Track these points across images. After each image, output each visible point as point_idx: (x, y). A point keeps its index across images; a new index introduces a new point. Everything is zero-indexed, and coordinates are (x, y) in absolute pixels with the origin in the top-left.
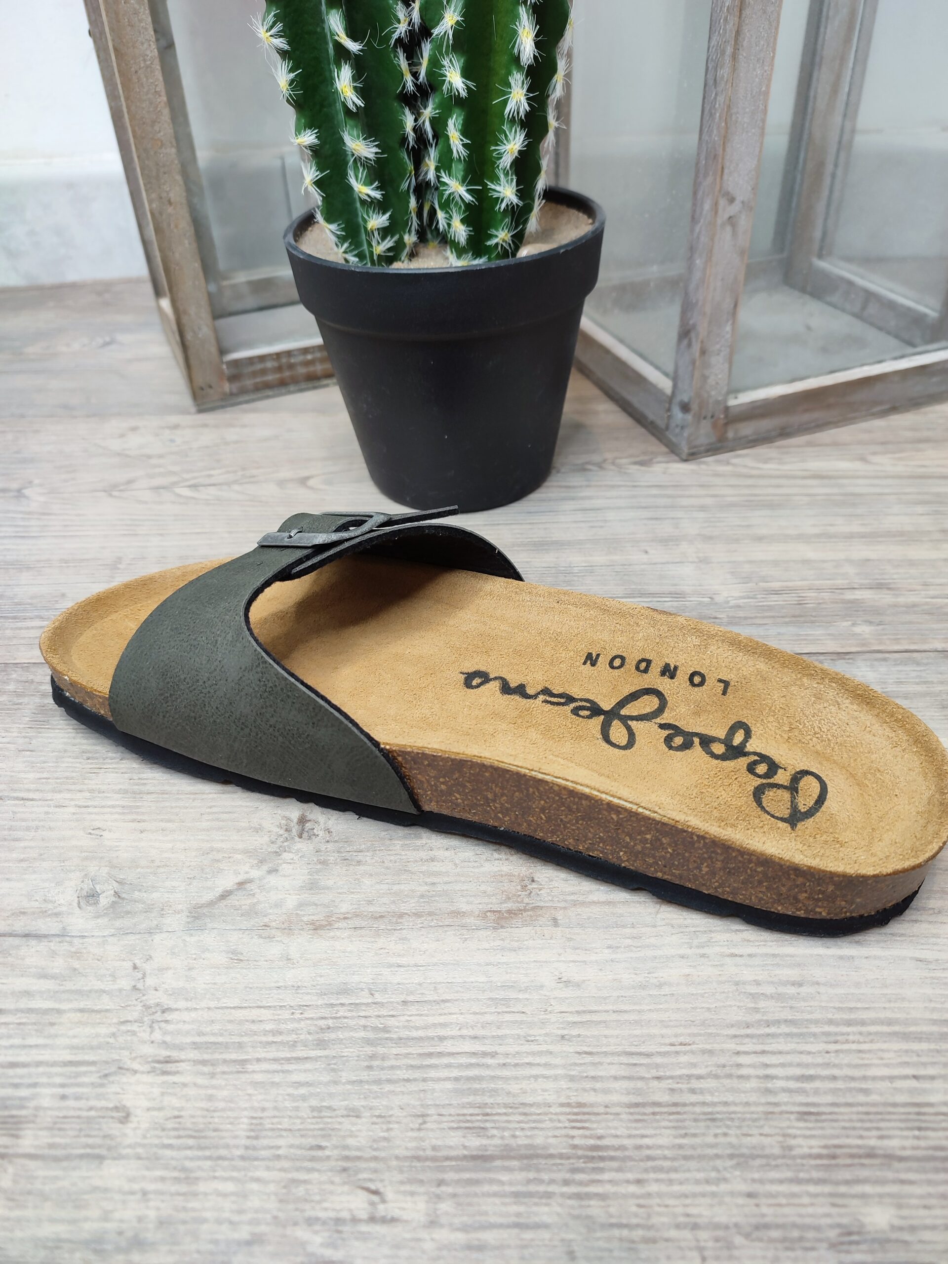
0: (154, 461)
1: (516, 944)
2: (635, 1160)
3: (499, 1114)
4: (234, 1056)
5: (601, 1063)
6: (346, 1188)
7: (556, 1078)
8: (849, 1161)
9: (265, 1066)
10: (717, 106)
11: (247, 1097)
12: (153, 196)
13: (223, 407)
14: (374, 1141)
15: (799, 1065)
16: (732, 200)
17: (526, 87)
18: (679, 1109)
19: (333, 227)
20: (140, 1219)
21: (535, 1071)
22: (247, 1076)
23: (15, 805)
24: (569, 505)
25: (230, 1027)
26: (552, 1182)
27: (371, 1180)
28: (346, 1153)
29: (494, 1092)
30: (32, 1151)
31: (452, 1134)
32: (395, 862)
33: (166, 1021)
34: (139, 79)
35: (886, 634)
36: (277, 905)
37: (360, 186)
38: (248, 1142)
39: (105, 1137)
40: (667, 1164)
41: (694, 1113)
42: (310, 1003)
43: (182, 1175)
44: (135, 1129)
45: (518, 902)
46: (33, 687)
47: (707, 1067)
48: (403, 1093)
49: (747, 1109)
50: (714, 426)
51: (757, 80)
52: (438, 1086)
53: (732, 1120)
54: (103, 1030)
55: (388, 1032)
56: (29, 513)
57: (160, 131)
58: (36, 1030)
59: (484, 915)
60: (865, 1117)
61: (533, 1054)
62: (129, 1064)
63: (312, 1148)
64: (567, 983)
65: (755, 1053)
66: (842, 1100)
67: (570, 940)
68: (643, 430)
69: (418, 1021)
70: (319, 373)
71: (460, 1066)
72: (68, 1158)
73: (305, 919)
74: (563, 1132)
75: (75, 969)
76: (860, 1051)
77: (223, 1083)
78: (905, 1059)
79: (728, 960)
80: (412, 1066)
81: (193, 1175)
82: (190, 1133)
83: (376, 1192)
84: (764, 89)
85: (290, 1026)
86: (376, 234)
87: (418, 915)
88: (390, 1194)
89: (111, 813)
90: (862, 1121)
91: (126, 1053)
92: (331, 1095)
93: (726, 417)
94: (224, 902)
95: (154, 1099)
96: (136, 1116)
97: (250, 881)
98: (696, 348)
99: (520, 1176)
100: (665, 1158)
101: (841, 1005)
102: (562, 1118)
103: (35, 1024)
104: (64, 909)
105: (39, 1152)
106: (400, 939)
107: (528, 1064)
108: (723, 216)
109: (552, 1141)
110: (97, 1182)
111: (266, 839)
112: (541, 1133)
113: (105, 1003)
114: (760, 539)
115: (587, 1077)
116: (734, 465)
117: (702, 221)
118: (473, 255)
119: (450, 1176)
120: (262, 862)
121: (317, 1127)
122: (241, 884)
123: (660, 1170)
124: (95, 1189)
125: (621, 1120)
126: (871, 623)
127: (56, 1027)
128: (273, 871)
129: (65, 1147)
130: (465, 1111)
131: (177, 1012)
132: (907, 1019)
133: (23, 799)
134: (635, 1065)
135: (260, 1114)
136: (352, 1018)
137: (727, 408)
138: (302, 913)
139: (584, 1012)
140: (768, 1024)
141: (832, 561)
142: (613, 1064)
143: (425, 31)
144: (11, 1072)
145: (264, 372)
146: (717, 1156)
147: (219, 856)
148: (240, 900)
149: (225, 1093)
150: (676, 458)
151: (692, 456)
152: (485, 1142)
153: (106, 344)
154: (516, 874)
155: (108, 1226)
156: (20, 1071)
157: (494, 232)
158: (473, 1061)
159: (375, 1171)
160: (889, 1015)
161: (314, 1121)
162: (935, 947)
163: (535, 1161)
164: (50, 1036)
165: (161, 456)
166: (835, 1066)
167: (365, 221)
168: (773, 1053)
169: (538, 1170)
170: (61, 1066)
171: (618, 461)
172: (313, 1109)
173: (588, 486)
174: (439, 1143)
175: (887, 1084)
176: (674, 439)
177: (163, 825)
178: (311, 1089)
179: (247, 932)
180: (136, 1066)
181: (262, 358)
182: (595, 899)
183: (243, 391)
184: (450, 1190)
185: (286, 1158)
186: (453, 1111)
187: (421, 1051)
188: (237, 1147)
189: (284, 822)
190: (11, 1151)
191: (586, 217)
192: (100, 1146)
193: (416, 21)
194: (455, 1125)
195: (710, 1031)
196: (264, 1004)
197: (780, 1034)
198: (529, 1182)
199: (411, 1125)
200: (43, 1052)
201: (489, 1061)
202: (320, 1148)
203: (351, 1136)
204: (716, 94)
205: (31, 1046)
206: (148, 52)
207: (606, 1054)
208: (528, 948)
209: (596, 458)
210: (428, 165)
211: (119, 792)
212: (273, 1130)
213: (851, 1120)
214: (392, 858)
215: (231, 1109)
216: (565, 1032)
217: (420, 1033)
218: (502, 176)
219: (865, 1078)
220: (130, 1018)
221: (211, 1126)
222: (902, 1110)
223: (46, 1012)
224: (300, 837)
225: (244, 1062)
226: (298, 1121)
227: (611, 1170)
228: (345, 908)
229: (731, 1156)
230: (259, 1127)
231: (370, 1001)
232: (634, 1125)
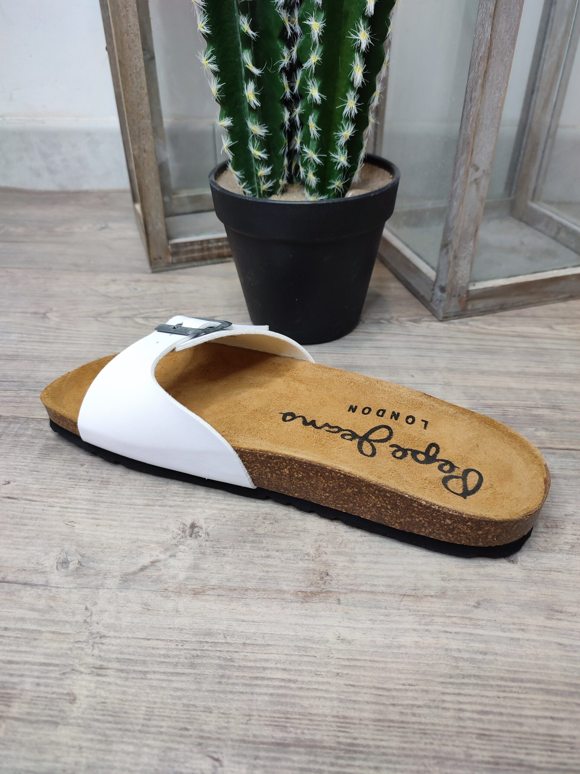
0: (124, 301)
1: (314, 613)
2: (375, 755)
3: (295, 719)
4: (140, 668)
5: (359, 693)
6: (200, 756)
7: (331, 699)
8: (506, 767)
9: (158, 676)
10: (471, 113)
11: (145, 695)
12: (136, 146)
13: (167, 270)
14: (219, 728)
15: (480, 704)
16: (477, 169)
17: (356, 100)
18: (404, 725)
19: (238, 173)
20: (77, 763)
21: (319, 694)
22: (147, 681)
23: (25, 504)
24: (368, 344)
25: (139, 650)
26: (324, 763)
27: (215, 752)
28: (202, 734)
29: (293, 705)
30: (17, 716)
31: (266, 728)
32: (246, 556)
33: (102, 644)
34: (132, 79)
35: (556, 438)
36: (174, 577)
37: (255, 151)
38: (144, 722)
39: (60, 711)
40: (394, 759)
41: (413, 728)
42: (188, 640)
43: (104, 739)
44: (78, 708)
45: (318, 587)
46: (42, 433)
47: (424, 700)
48: (238, 700)
49: (446, 729)
50: (460, 301)
51: (496, 100)
52: (260, 698)
53: (436, 734)
54: (65, 646)
55: (233, 661)
56: (49, 328)
57: (142, 110)
58: (26, 642)
59: (296, 593)
60: (518, 740)
61: (319, 683)
62: (78, 668)
63: (181, 729)
64: (343, 640)
65: (454, 694)
66: (505, 728)
67: (347, 613)
68: (417, 301)
69: (251, 656)
70: (225, 254)
71: (274, 687)
72: (37, 722)
73: (189, 587)
74: (333, 733)
75: (51, 607)
76: (519, 699)
77: (132, 684)
78: (547, 706)
79: (442, 635)
80: (245, 684)
81: (110, 739)
82: (110, 713)
83: (217, 760)
84: (500, 105)
85: (175, 653)
86: (263, 179)
87: (256, 590)
88: (225, 762)
89: (81, 513)
90: (516, 742)
91: (77, 661)
92: (196, 698)
93: (467, 296)
94: (142, 573)
95: (91, 691)
96: (80, 700)
97: (159, 561)
98: (451, 254)
99: (305, 758)
100: (394, 755)
101: (509, 669)
102: (333, 724)
103: (25, 638)
104: (48, 569)
105: (21, 717)
106: (245, 604)
107: (315, 689)
108: (472, 178)
109: (325, 738)
110: (53, 738)
111: (170, 536)
112: (319, 732)
113: (68, 629)
114: (483, 373)
115: (350, 700)
116: (470, 326)
117: (458, 180)
118: (319, 194)
119: (262, 754)
120: (167, 550)
121: (185, 716)
122: (153, 563)
123: (390, 762)
124: (52, 742)
125: (368, 729)
126: (547, 430)
127: (37, 641)
128: (173, 556)
129: (37, 715)
130: (275, 715)
131: (109, 638)
132: (549, 681)
133: (30, 500)
134: (380, 695)
135: (152, 705)
136: (212, 651)
137: (468, 292)
138: (188, 583)
139: (352, 659)
140: (464, 677)
141: (526, 389)
142: (367, 693)
143: (298, 64)
144: (9, 666)
145: (192, 251)
146: (425, 757)
147: (142, 544)
148: (152, 572)
149: (133, 690)
150: (436, 319)
151: (445, 318)
152: (285, 735)
153: (102, 228)
154: (318, 569)
155: (58, 765)
156: (14, 666)
157: (333, 181)
158: (283, 684)
159: (218, 747)
160: (538, 677)
161: (184, 712)
162: (571, 637)
163: (314, 750)
164: (33, 647)
165: (128, 298)
166: (503, 706)
167: (257, 171)
168: (465, 695)
169: (316, 755)
170: (38, 665)
171: (400, 319)
172: (184, 705)
173: (380, 333)
174: (258, 733)
175: (534, 721)
176: (435, 308)
177: (110, 522)
178: (184, 693)
179: (154, 592)
180: (82, 669)
181: (192, 243)
182: (364, 589)
183: (180, 262)
184: (261, 762)
185: (166, 733)
186: (267, 714)
187: (251, 675)
188: (137, 724)
189: (181, 526)
190: (5, 715)
191: (389, 174)
192: (57, 717)
193: (294, 58)
194: (268, 723)
195: (427, 678)
196: (161, 637)
197: (470, 684)
198: (310, 762)
199: (242, 721)
200: (28, 656)
201: (292, 685)
202: (186, 729)
203: (205, 724)
204: (471, 107)
205: (22, 652)
206: (139, 64)
207: (363, 687)
208: (321, 617)
209: (387, 316)
210: (296, 141)
211: (87, 500)
212: (159, 716)
213: (510, 742)
214: (244, 554)
215: (136, 701)
216: (339, 671)
217: (252, 664)
218: (339, 150)
219: (520, 716)
220: (81, 640)
221: (123, 710)
222: (542, 738)
223: (33, 631)
224: (191, 536)
225: (145, 673)
226: (175, 712)
227: (360, 759)
228: (213, 582)
229: (434, 758)
230: (151, 713)
231: (224, 641)
232: (376, 732)
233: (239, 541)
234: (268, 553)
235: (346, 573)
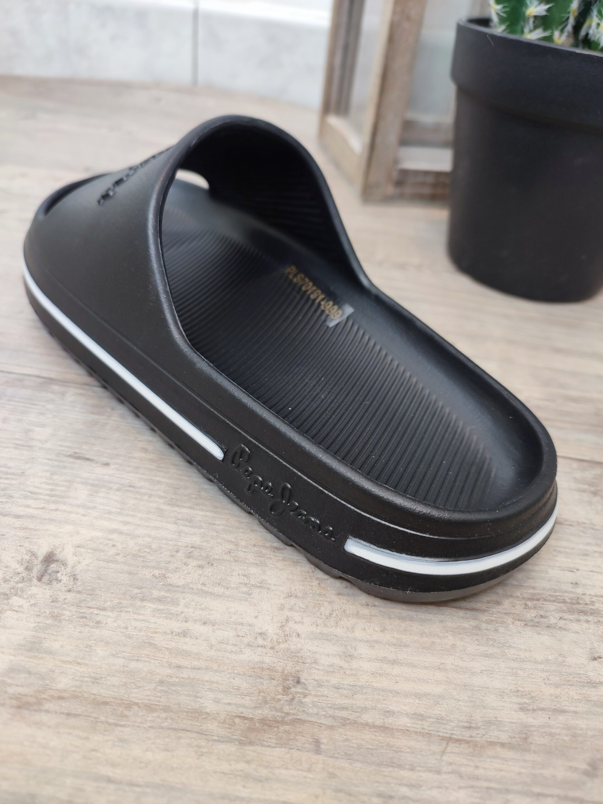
1: (264, 772)
32: (140, 631)
45: (277, 710)
59: (231, 722)
67: (332, 776)
73: (11, 690)
87: (150, 708)
106: (121, 740)
154: (280, 669)
182: (370, 721)
189: (27, 557)
214: (138, 624)
224: (40, 579)
228: (63, 682)
233: (133, 598)
234: (185, 625)
235: (334, 681)
